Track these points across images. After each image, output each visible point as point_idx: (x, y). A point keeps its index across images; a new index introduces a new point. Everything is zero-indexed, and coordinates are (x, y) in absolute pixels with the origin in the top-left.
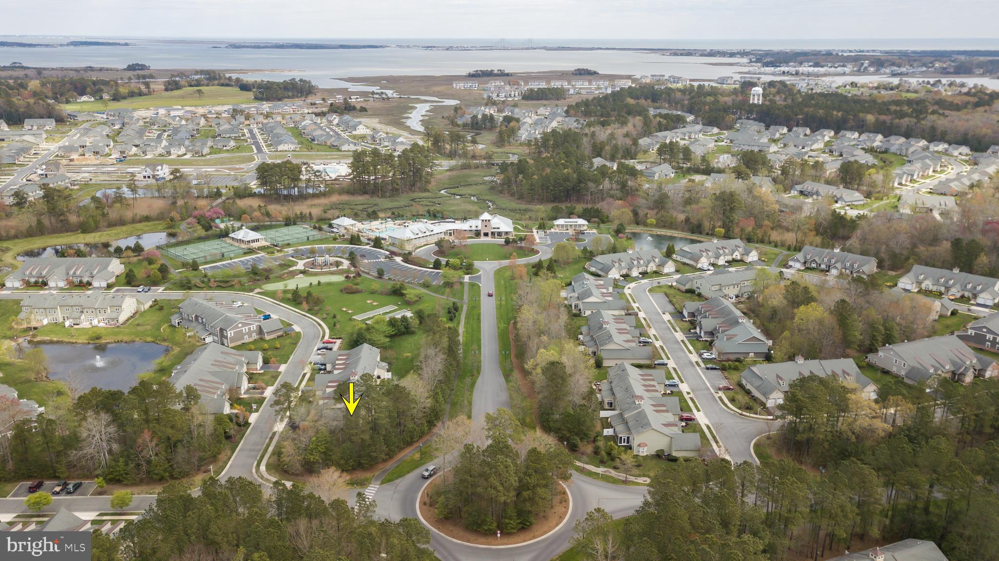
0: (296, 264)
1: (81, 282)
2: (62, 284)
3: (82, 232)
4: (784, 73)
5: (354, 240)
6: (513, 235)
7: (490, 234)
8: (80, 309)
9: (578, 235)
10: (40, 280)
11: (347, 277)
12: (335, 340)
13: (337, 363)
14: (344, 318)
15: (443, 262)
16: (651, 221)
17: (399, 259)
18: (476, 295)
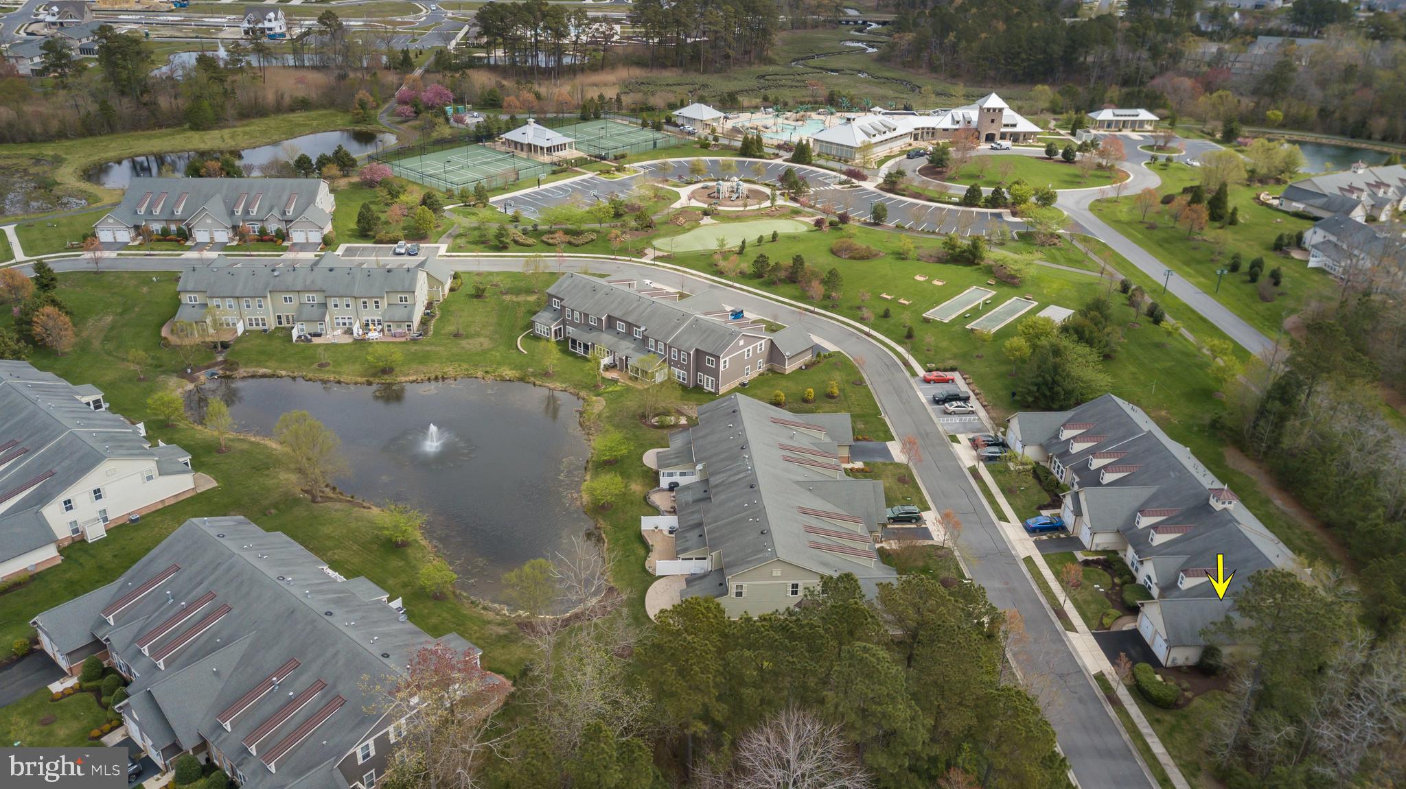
0: (678, 197)
1: (263, 232)
2: (222, 236)
3: (191, 129)
5: (751, 147)
6: (1040, 140)
7: (998, 136)
8: (318, 298)
9: (1168, 139)
10: (173, 227)
11: (819, 223)
12: (949, 375)
13: (1077, 448)
14: (907, 318)
15: (987, 191)
16: (1276, 114)
17: (869, 185)
18: (1122, 263)
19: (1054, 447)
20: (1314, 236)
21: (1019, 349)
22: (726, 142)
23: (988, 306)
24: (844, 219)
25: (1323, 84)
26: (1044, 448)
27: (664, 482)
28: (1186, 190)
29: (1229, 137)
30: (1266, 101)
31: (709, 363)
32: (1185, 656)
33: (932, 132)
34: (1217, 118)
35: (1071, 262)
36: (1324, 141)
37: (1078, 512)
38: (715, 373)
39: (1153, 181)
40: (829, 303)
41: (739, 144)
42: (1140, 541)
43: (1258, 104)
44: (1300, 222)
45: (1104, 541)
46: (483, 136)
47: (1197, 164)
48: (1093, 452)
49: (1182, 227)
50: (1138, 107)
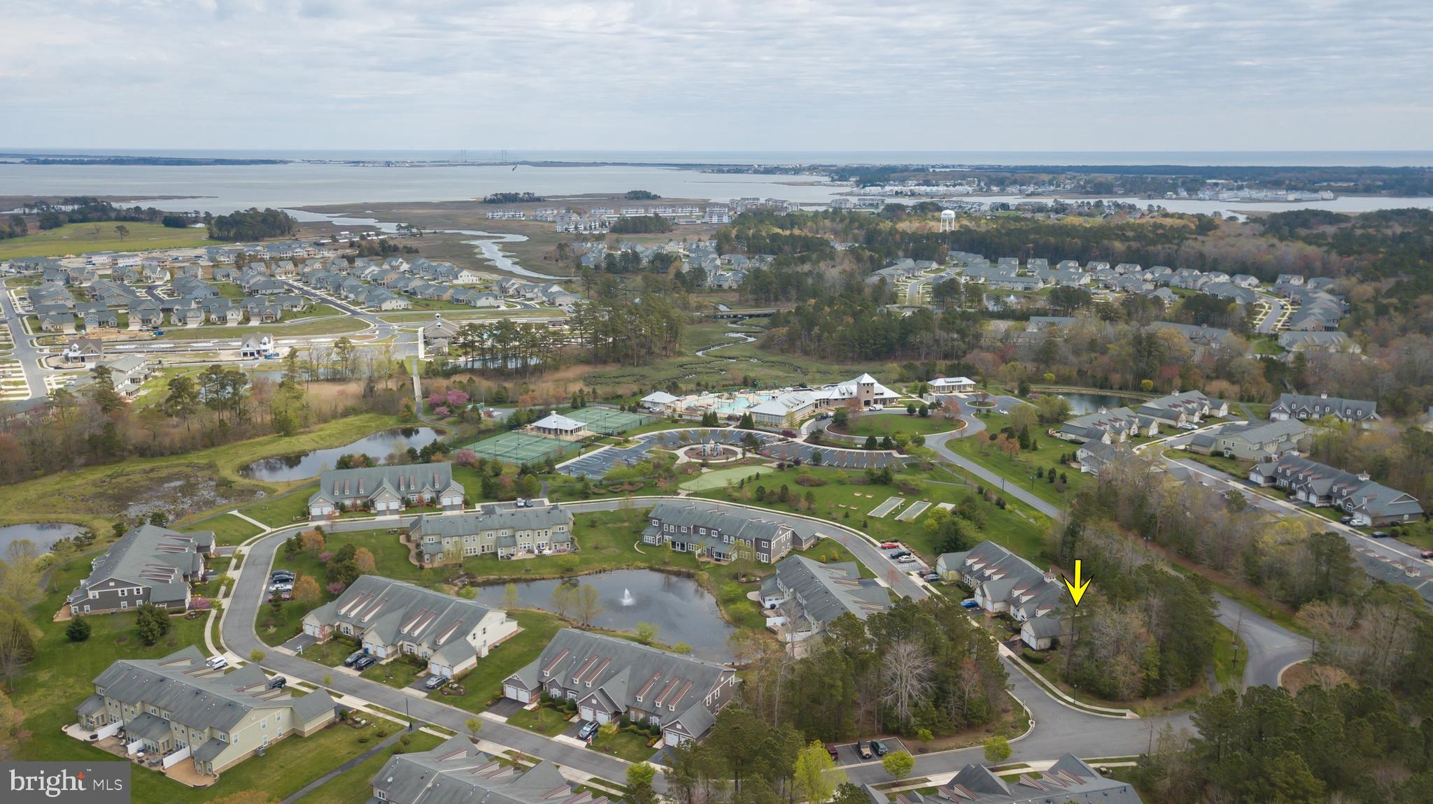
0: (677, 456)
1: (421, 500)
2: (395, 505)
4: (897, 193)
5: (710, 420)
6: (900, 403)
7: (872, 402)
8: (508, 532)
9: (985, 396)
10: (359, 502)
11: (781, 467)
12: (895, 544)
13: (976, 567)
14: (860, 516)
15: (880, 439)
16: (1049, 376)
17: (799, 440)
18: (975, 477)
19: (963, 570)
20: (1081, 454)
21: (932, 525)
22: (689, 418)
23: (904, 507)
24: (797, 462)
25: (1077, 352)
26: (959, 571)
27: (767, 605)
28: (1003, 431)
29: (1023, 392)
30: (1042, 367)
31: (764, 545)
32: (1045, 643)
33: (827, 401)
34: (1012, 380)
35: (944, 479)
36: (1084, 392)
37: (984, 595)
38: (768, 551)
39: (981, 426)
40: (811, 512)
41: (701, 418)
42: (1016, 603)
43: (1038, 368)
44: (1074, 446)
45: (999, 607)
46: (514, 425)
47: (1005, 412)
48: (985, 567)
49: (1005, 454)
50: (959, 376)
